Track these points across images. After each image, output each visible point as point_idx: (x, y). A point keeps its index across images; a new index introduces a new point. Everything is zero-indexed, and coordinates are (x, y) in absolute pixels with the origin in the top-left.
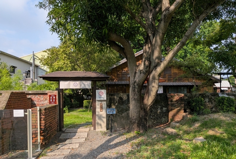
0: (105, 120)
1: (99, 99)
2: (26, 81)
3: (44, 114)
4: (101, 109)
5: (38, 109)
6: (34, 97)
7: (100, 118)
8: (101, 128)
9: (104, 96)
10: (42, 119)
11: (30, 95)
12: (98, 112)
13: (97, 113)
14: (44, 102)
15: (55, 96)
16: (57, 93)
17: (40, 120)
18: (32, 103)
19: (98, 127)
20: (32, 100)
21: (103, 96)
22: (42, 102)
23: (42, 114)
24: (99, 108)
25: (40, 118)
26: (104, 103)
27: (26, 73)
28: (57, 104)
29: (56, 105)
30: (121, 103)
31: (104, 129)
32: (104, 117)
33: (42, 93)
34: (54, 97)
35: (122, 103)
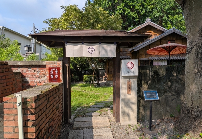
0: (135, 107)
1: (127, 75)
2: (27, 55)
3: (33, 111)
4: (129, 91)
5: (19, 100)
6: (26, 71)
7: (127, 103)
8: (130, 119)
9: (135, 69)
10: (30, 124)
11: (20, 68)
12: (125, 95)
13: (122, 97)
14: (42, 79)
15: (58, 69)
16: (62, 65)
17: (25, 126)
18: (23, 81)
19: (124, 118)
20: (23, 76)
21: (133, 70)
22: (39, 79)
23: (30, 112)
24: (126, 89)
25: (25, 122)
26: (134, 81)
27: (27, 47)
28: (62, 82)
29: (59, 85)
30: (156, 80)
31: (133, 121)
32: (133, 103)
33: (38, 64)
34: (57, 72)
35: (158, 80)
